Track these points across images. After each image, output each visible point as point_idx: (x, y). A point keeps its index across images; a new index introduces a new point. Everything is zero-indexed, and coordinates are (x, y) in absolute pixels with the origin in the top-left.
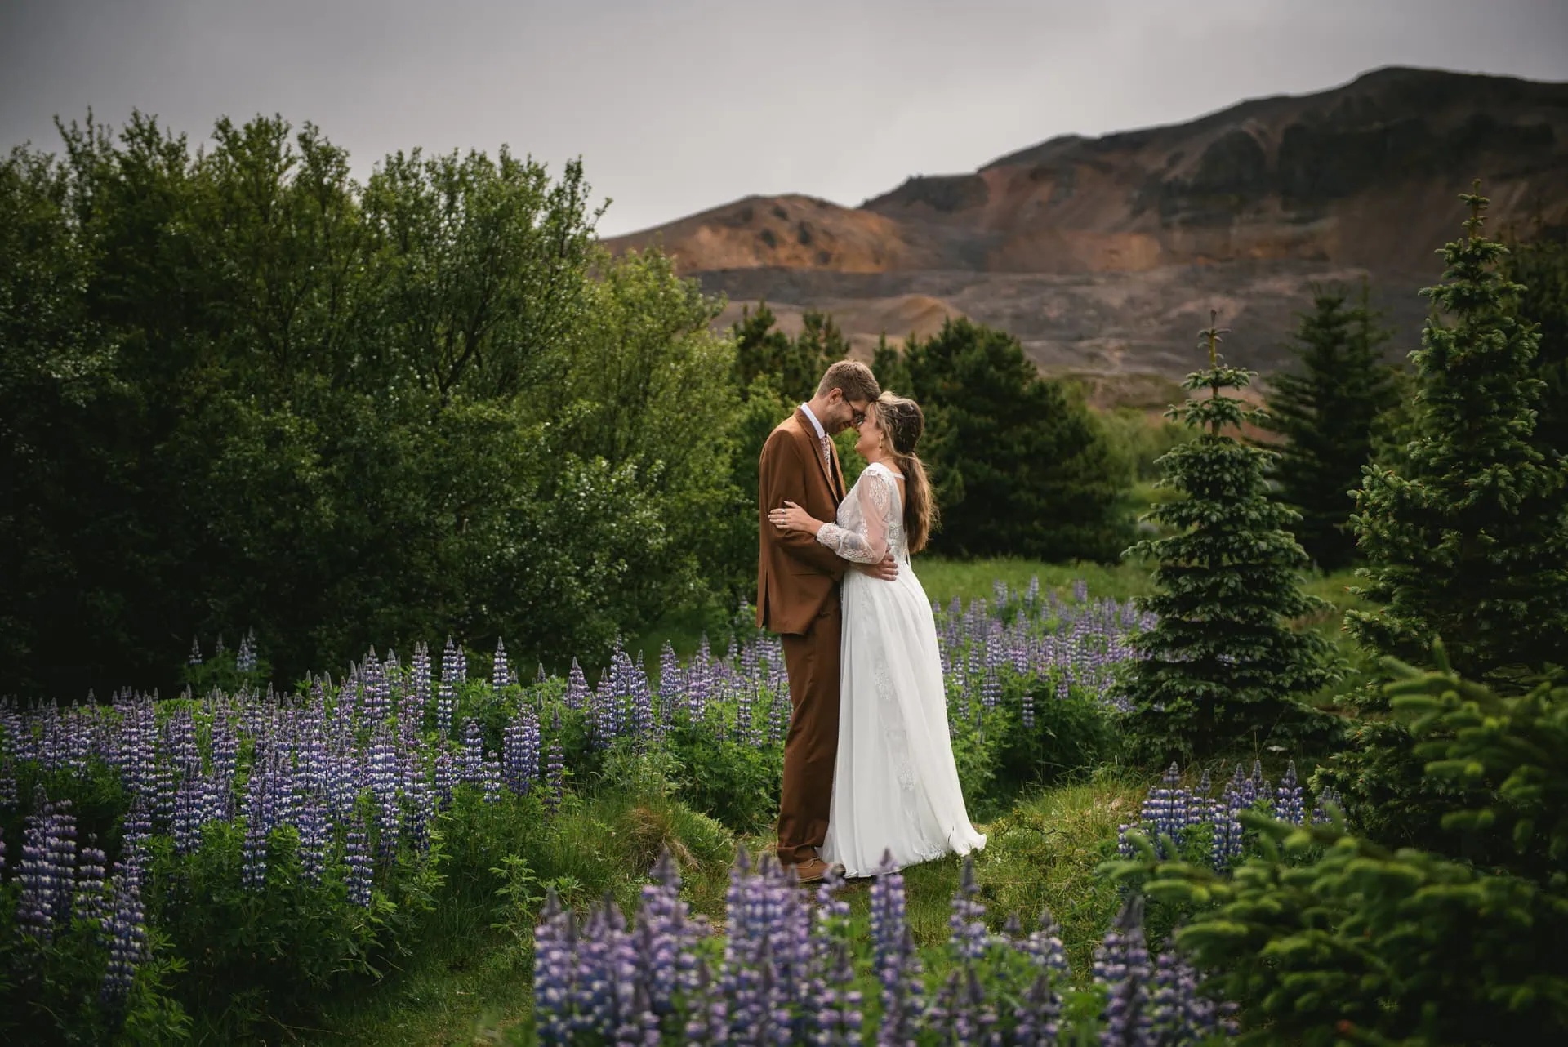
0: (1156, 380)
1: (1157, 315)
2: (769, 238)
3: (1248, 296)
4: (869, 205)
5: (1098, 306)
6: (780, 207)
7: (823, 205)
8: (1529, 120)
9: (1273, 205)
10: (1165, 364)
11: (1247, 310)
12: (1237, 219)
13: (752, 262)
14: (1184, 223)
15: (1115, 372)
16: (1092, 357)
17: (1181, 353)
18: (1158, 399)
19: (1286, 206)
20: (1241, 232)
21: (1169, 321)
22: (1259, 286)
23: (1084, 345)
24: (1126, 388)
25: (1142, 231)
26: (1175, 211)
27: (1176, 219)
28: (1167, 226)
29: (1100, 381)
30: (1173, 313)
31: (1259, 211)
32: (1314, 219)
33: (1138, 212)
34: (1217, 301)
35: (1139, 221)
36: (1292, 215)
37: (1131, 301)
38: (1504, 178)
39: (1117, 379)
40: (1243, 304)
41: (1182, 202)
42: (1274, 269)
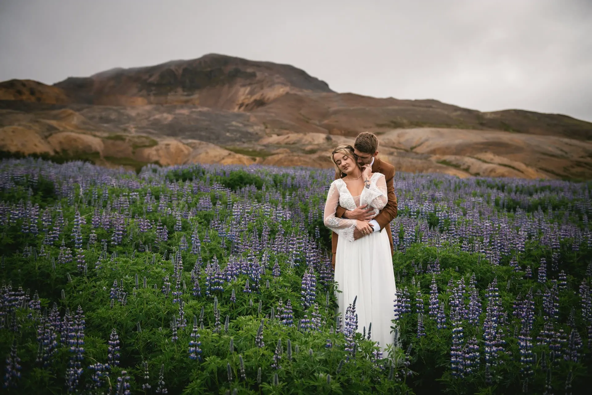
0: (147, 138)
1: (147, 119)
2: (20, 92)
3: (175, 114)
4: (55, 85)
5: (128, 115)
6: (24, 83)
7: (39, 84)
8: (250, 70)
9: (180, 90)
10: (150, 133)
11: (175, 118)
12: (169, 94)
13: (12, 98)
14: (155, 95)
15: (133, 135)
16: (125, 130)
17: (155, 129)
18: (147, 144)
19: (184, 91)
20: (171, 97)
21: (150, 121)
22: (178, 111)
23: (122, 126)
24: (136, 140)
25: (142, 96)
26: (151, 91)
27: (152, 93)
28: (149, 95)
29: (128, 138)
30: (152, 118)
31: (176, 92)
32: (192, 94)
33: (140, 90)
34: (165, 115)
35: (141, 93)
36: (185, 93)
37: (138, 114)
38: (244, 86)
39: (133, 137)
40: (173, 116)
41: (153, 88)
42: (182, 107)
